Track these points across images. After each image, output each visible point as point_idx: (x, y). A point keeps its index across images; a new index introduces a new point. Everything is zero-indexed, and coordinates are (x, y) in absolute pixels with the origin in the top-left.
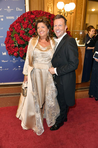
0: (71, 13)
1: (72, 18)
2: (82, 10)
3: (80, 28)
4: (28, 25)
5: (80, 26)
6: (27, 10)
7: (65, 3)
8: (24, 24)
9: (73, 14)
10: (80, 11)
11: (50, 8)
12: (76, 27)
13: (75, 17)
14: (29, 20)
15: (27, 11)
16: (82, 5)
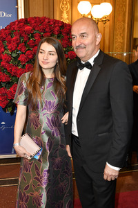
0: (104, 21)
1: (107, 30)
2: (124, 15)
3: (122, 48)
4: (18, 44)
5: (123, 43)
6: (21, 16)
7: (93, 4)
8: (10, 42)
9: (108, 23)
10: (121, 18)
11: (65, 12)
12: (116, 45)
13: (113, 29)
14: (21, 36)
15: (20, 18)
16: (125, 6)
